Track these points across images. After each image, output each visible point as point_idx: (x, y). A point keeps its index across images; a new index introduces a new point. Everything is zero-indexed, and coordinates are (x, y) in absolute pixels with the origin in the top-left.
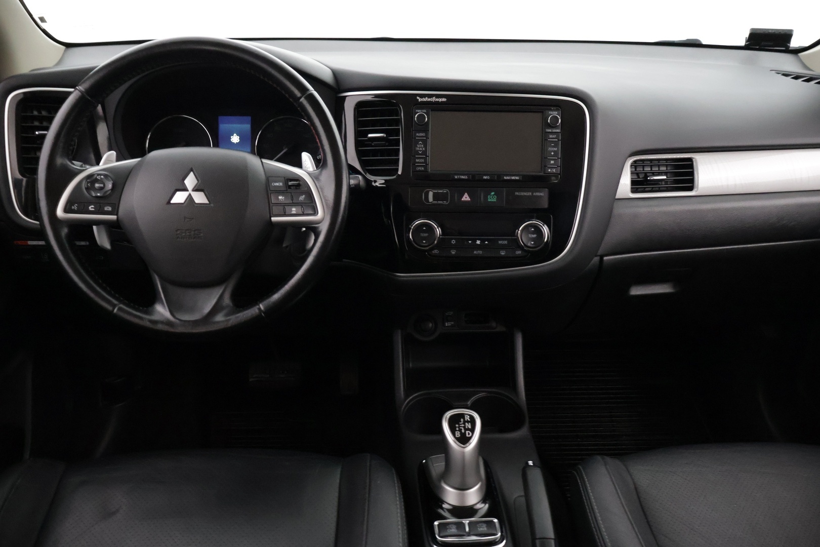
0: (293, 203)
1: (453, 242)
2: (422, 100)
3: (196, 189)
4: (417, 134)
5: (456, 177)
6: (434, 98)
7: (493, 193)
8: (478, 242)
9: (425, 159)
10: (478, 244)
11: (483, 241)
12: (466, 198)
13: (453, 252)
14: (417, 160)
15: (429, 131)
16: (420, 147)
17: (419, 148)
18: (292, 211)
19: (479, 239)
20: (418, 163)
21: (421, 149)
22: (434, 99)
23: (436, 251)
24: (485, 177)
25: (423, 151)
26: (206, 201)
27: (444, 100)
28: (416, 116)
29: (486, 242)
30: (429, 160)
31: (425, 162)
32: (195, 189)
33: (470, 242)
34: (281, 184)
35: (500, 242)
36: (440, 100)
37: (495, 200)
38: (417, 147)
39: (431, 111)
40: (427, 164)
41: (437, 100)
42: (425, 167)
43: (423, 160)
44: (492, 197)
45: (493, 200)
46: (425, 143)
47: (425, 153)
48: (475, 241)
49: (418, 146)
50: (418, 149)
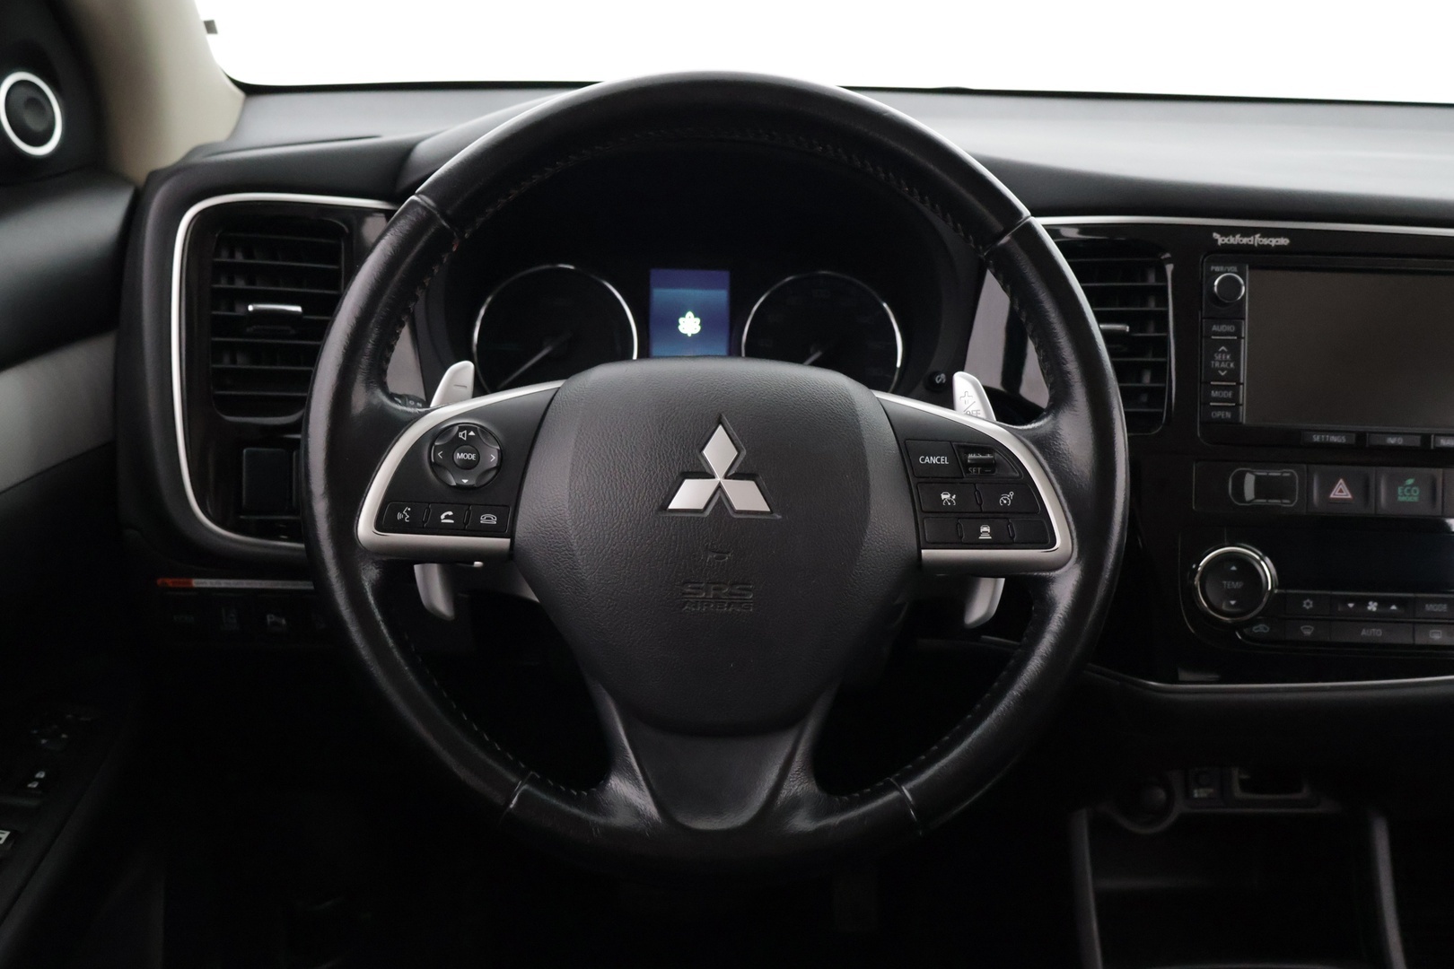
0: (981, 512)
1: (1308, 604)
2: (1226, 240)
3: (736, 474)
4: (1215, 328)
5: (1316, 438)
6: (1257, 236)
7: (1410, 481)
8: (1372, 607)
9: (1235, 390)
10: (1371, 612)
11: (1383, 603)
12: (1341, 491)
13: (1307, 631)
14: (1214, 394)
15: (1244, 319)
16: (1221, 360)
17: (1220, 362)
18: (980, 534)
19: (1374, 599)
20: (1216, 400)
21: (1223, 365)
22: (1257, 240)
23: (1261, 629)
24: (1392, 441)
25: (1230, 371)
26: (763, 506)
27: (1284, 241)
28: (1216, 283)
29: (1394, 607)
30: (1243, 391)
31: (1235, 398)
32: (732, 472)
33: (1351, 605)
34: (944, 460)
35: (1429, 607)
36: (1273, 242)
37: (1416, 499)
38: (1213, 359)
39: (1249, 268)
40: (1238, 405)
41: (1266, 241)
42: (1235, 410)
43: (1230, 394)
44: (1409, 491)
45: (1410, 499)
46: (1234, 349)
47: (1234, 375)
48: (1365, 601)
49: (1218, 357)
50: (1217, 364)
